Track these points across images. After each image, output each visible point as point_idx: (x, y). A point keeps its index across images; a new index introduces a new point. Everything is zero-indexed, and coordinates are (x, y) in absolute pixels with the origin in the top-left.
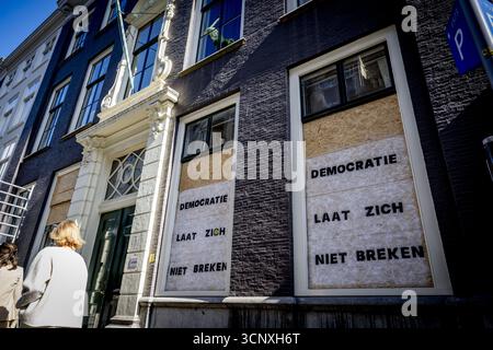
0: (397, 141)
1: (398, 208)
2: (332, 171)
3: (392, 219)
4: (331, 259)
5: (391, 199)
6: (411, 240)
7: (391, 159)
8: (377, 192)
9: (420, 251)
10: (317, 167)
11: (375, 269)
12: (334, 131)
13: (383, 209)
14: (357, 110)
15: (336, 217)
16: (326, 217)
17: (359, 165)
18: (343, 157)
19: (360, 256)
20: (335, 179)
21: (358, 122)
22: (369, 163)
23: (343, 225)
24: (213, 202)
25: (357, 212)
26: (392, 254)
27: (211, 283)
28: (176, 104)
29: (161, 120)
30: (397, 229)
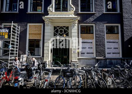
0: (118, 40)
1: (117, 48)
2: (110, 42)
3: (117, 49)
4: (109, 53)
5: (117, 47)
6: (118, 52)
7: (117, 43)
8: (115, 46)
9: (119, 53)
10: (108, 41)
11: (114, 55)
12: (110, 36)
13: (116, 48)
14: (114, 34)
15: (110, 48)
16: (109, 48)
17: (113, 42)
18: (111, 41)
19: (113, 53)
20: (110, 44)
21: (114, 36)
22: (115, 42)
23: (111, 49)
24: (89, 43)
25: (113, 48)
26: (116, 53)
27: (91, 55)
28: (78, 20)
29: (76, 23)
30: (117, 51)
